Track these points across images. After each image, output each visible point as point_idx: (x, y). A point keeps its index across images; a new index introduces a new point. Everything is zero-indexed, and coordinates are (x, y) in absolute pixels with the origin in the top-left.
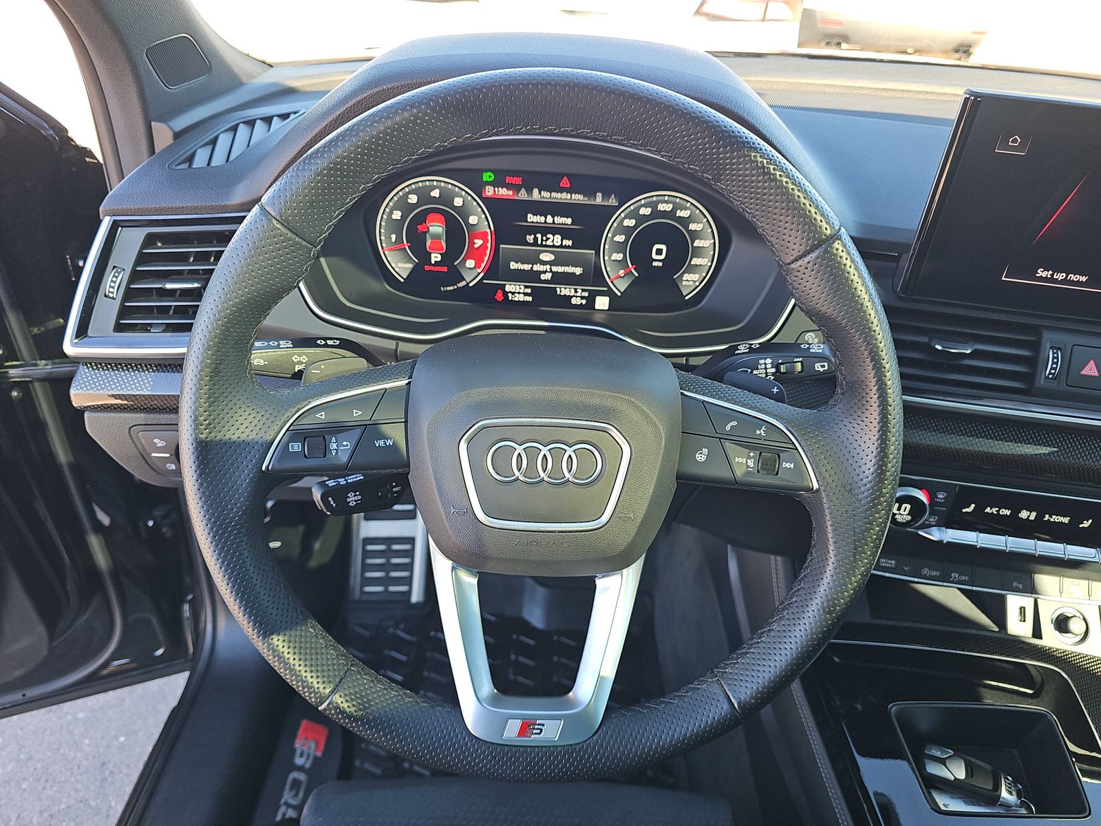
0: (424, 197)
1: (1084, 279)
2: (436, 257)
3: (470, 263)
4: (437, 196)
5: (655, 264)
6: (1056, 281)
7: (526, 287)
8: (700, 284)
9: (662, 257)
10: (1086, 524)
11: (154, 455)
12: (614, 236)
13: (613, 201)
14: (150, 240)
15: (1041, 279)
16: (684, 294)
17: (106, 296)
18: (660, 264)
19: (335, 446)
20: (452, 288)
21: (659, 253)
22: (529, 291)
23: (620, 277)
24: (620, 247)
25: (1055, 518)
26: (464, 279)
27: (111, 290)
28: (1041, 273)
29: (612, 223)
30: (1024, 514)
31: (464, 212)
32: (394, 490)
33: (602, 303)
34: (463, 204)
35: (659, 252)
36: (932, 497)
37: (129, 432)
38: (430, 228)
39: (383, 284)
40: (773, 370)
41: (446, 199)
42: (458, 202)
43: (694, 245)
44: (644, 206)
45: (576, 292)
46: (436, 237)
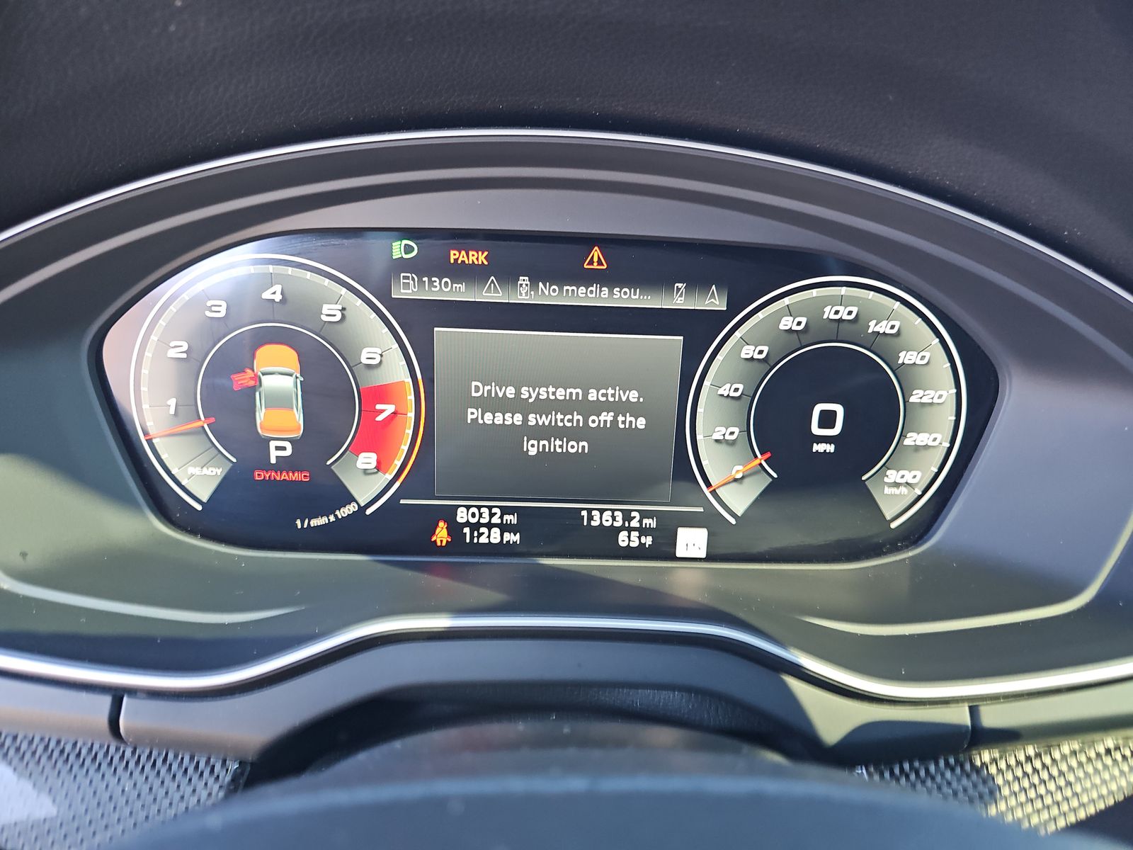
2: (280, 449)
3: (367, 460)
4: (278, 298)
5: (819, 448)
7: (505, 511)
8: (925, 492)
9: (836, 431)
12: (717, 384)
13: (715, 301)
16: (888, 518)
18: (830, 448)
20: (321, 521)
21: (827, 422)
22: (511, 519)
23: (736, 480)
24: (731, 411)
26: (351, 499)
29: (714, 354)
31: (345, 336)
33: (692, 542)
34: (343, 317)
35: (827, 419)
38: (266, 381)
39: (147, 518)
41: (300, 306)
42: (329, 312)
43: (913, 399)
44: (788, 309)
45: (627, 517)
46: (279, 400)
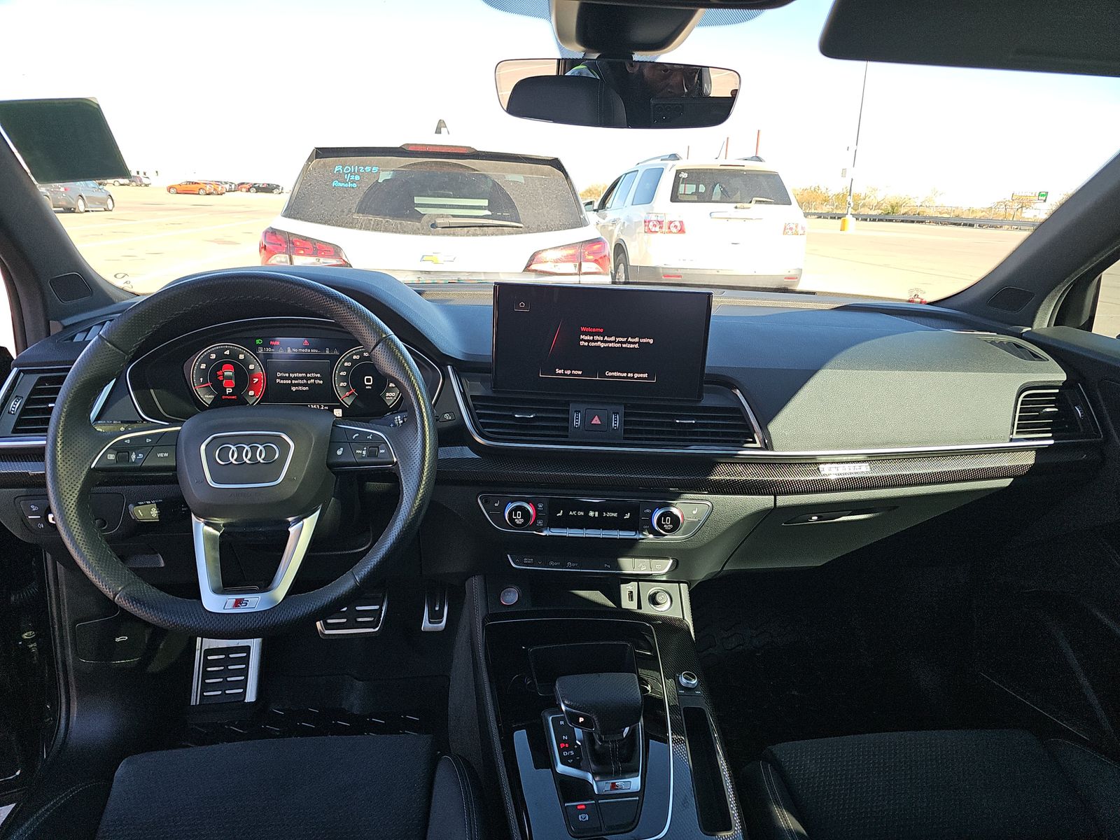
0: (220, 354)
1: (580, 373)
2: (229, 391)
3: (251, 393)
4: (228, 354)
5: (367, 388)
6: (567, 375)
9: (371, 383)
10: (627, 516)
11: (29, 517)
12: (339, 372)
13: (336, 353)
14: (41, 381)
15: (559, 374)
16: (388, 405)
17: (9, 412)
18: (370, 388)
19: (134, 457)
21: (368, 381)
23: (347, 396)
24: (344, 379)
25: (609, 514)
26: (248, 403)
27: (13, 409)
28: (558, 371)
29: (338, 365)
30: (591, 514)
31: (246, 362)
32: (183, 509)
33: (338, 412)
34: (245, 358)
36: (536, 508)
37: (14, 502)
38: (225, 373)
39: (195, 408)
40: (402, 422)
41: (234, 355)
42: (242, 357)
44: (355, 354)
45: (320, 407)
46: (229, 378)
